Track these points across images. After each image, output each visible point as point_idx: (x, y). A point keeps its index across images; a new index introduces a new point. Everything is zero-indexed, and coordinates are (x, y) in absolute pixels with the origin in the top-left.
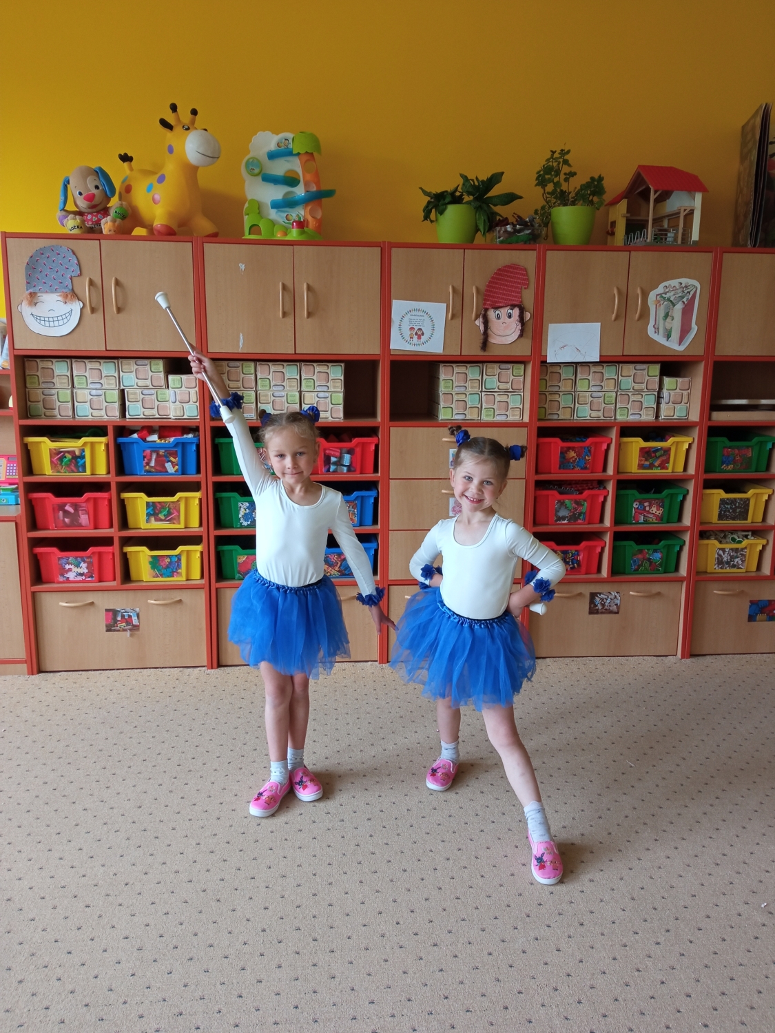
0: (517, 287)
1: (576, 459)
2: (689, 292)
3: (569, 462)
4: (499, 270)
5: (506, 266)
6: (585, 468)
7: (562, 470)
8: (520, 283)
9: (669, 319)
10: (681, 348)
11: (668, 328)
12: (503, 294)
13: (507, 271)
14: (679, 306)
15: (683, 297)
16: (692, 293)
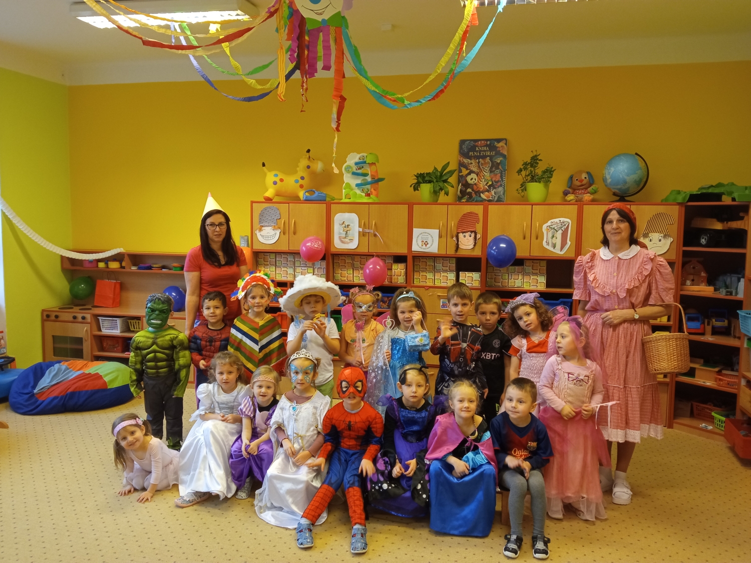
0: (473, 222)
2: (565, 225)
4: (464, 214)
5: (469, 213)
8: (474, 220)
9: (554, 238)
10: (562, 253)
11: (554, 242)
12: (466, 225)
13: (468, 215)
14: (560, 232)
15: (562, 227)
16: (566, 225)
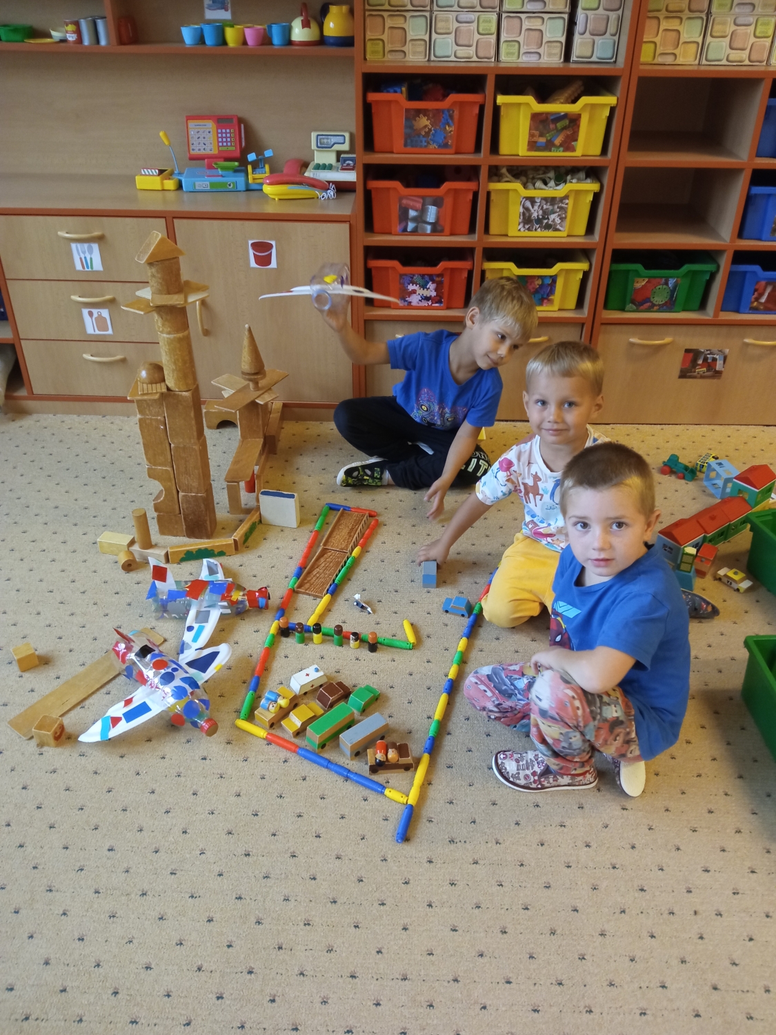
1: (430, 130)
3: (419, 135)
6: (446, 145)
7: (409, 149)
